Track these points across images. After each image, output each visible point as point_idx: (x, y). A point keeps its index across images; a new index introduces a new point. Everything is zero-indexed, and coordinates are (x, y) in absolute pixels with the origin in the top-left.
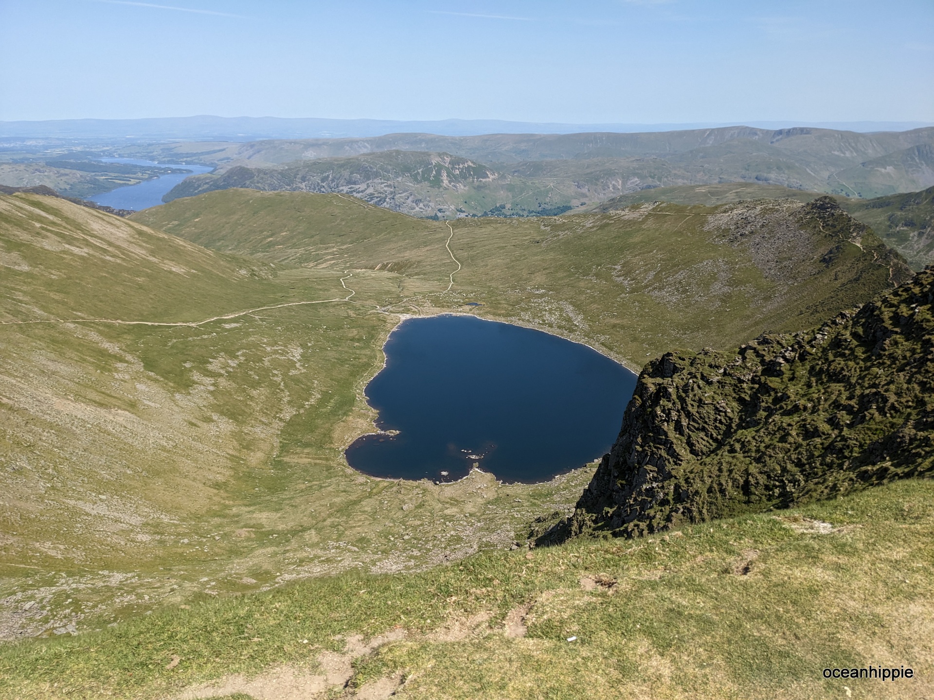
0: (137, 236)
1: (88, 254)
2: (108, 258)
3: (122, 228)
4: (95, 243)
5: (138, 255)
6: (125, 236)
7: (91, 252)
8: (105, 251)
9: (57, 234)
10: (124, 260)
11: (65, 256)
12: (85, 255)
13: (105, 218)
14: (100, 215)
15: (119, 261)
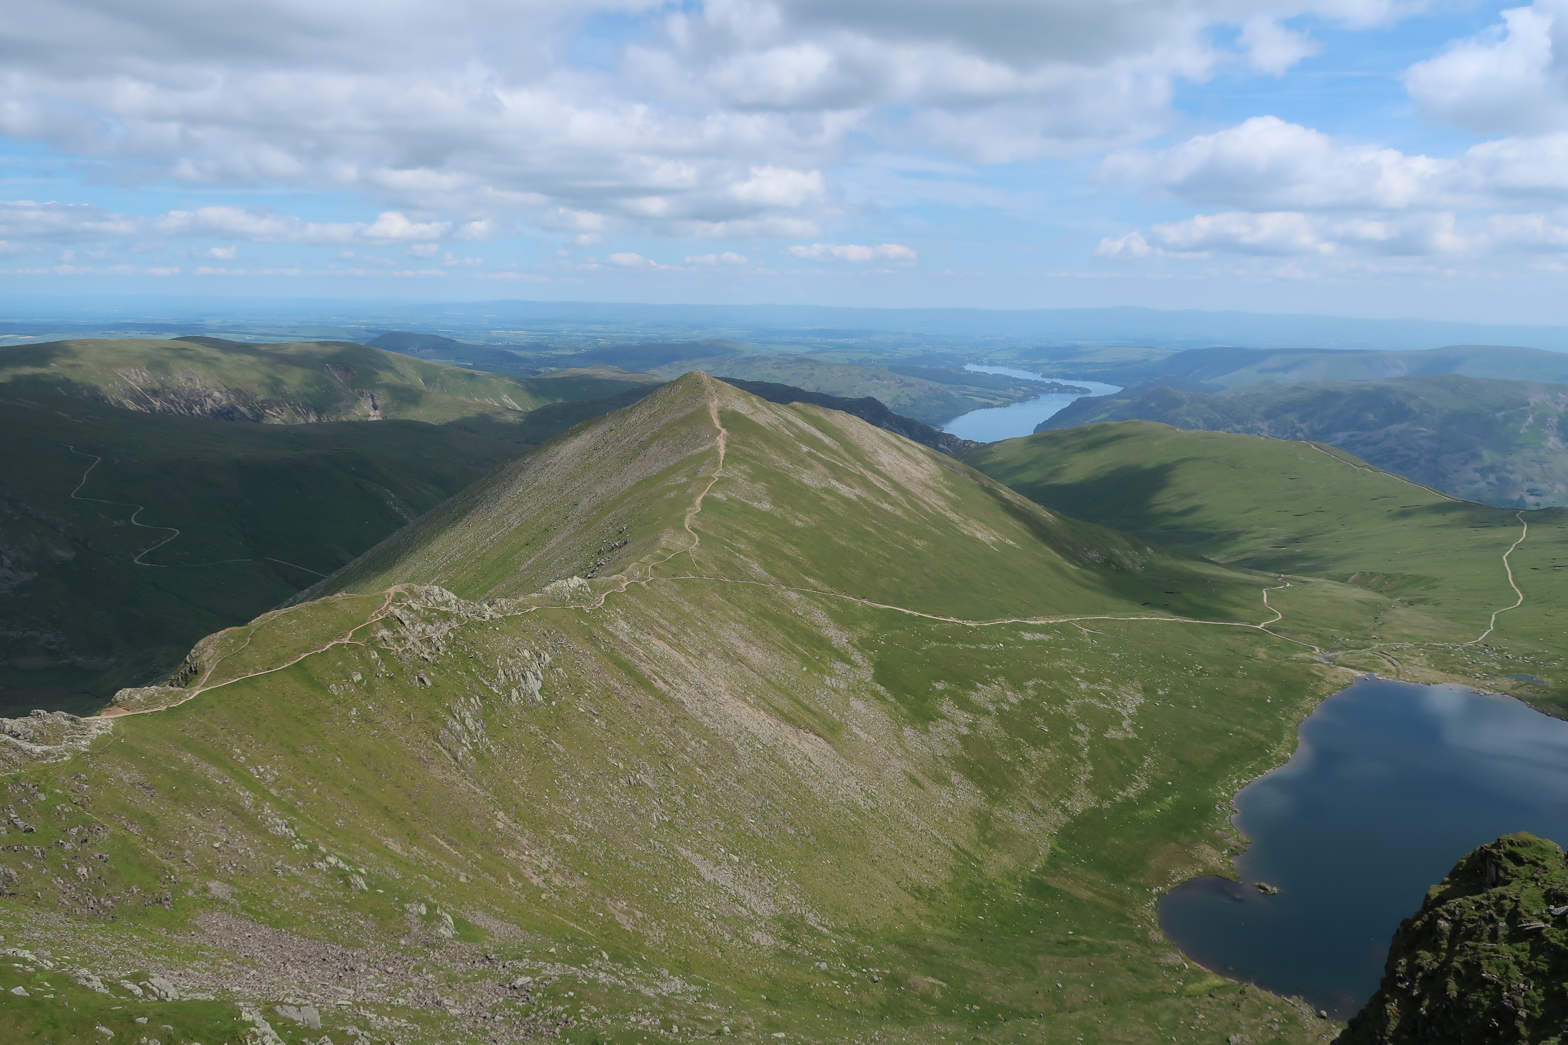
0: (941, 479)
1: (859, 497)
2: (885, 506)
3: (924, 465)
4: (875, 482)
5: (931, 507)
6: (922, 477)
7: (864, 495)
8: (885, 496)
9: (825, 463)
10: (906, 511)
11: (825, 496)
12: (854, 498)
13: (905, 448)
14: (899, 444)
15: (899, 512)
